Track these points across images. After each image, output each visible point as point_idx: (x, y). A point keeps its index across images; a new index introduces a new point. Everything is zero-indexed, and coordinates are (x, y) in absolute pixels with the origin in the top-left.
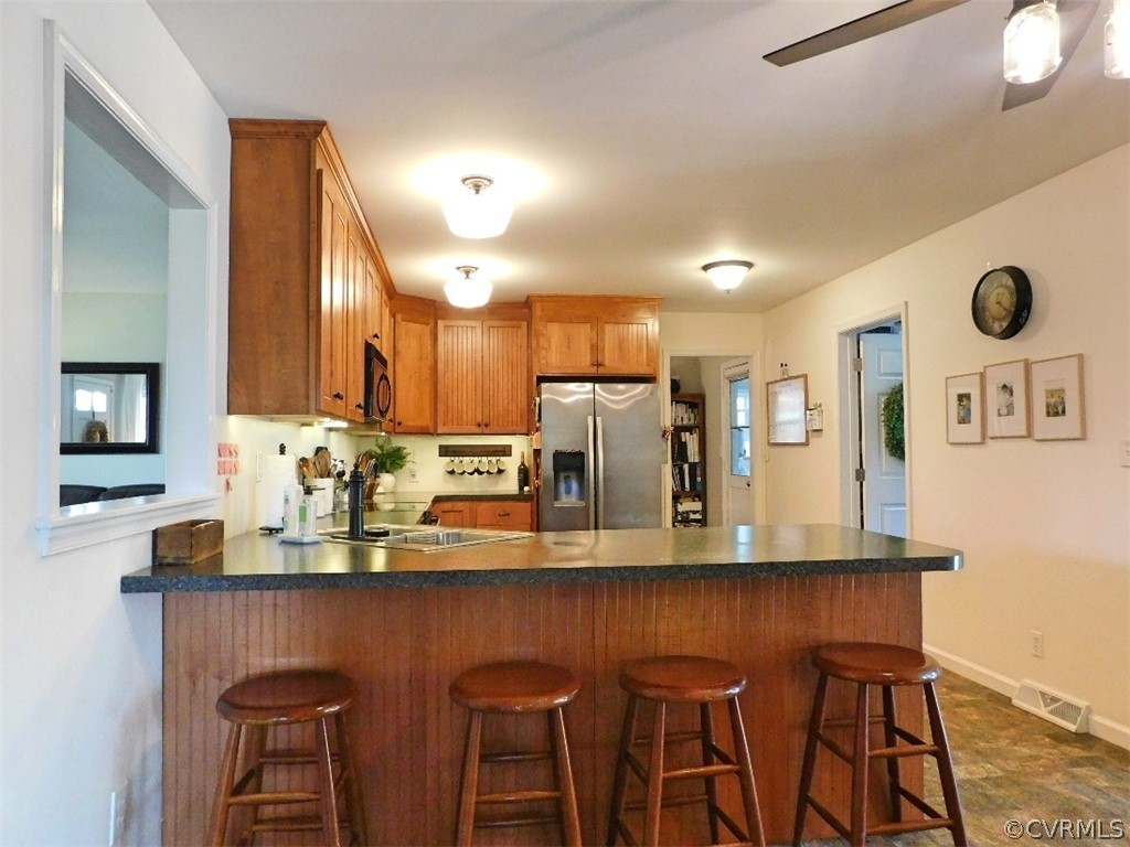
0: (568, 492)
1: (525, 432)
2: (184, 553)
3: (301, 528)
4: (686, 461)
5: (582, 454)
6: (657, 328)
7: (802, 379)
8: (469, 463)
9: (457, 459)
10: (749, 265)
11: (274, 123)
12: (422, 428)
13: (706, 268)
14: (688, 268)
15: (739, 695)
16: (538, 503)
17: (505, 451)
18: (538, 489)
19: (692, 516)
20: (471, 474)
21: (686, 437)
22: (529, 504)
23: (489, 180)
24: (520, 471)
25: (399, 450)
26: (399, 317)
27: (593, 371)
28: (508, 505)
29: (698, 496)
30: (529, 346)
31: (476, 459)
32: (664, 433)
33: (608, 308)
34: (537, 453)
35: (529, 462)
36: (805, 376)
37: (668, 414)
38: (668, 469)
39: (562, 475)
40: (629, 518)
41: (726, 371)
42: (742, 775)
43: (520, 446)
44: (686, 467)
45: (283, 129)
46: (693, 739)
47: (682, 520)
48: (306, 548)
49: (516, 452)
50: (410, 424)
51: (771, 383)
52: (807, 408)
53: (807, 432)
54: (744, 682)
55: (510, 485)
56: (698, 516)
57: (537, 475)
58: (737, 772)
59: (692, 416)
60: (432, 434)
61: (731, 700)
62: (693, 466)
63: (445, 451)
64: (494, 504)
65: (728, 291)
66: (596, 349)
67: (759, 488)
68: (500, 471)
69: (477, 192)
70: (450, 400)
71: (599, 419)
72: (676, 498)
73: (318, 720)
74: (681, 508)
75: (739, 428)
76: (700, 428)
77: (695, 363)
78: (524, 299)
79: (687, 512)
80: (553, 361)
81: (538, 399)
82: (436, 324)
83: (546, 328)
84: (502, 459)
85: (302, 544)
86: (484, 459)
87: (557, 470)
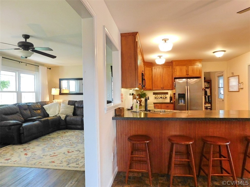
0: (181, 102)
1: (171, 89)
2: (120, 113)
3: (136, 109)
4: (207, 95)
5: (185, 94)
6: (201, 66)
7: (238, 76)
8: (159, 96)
9: (157, 95)
10: (225, 51)
11: (129, 33)
12: (150, 89)
13: (214, 52)
14: (210, 53)
15: (229, 145)
16: (175, 105)
17: (167, 93)
18: (174, 101)
19: (208, 108)
20: (160, 98)
21: (207, 90)
22: (173, 105)
23: (168, 39)
24: (170, 98)
25: (145, 93)
26: (145, 66)
27: (186, 76)
28: (168, 105)
29: (210, 103)
30: (172, 71)
31: (161, 95)
32: (203, 89)
33: (190, 62)
34: (174, 94)
35: (173, 96)
36: (239, 76)
37: (203, 85)
38: (204, 97)
39: (180, 99)
40: (195, 108)
41: (217, 75)
42: (229, 161)
43: (170, 92)
44: (207, 96)
45: (130, 34)
46: (217, 153)
47: (206, 108)
48: (137, 113)
49: (169, 94)
50: (148, 88)
51: (229, 77)
52: (239, 83)
53: (239, 89)
54: (230, 142)
55: (168, 100)
56: (210, 107)
57: (174, 99)
58: (228, 160)
59: (208, 85)
60: (152, 90)
61: (227, 145)
62: (208, 96)
63: (154, 94)
64: (165, 104)
65: (219, 57)
66: (187, 71)
67: (226, 101)
68: (166, 98)
69: (165, 42)
70: (155, 83)
71: (188, 87)
72: (205, 103)
73: (145, 143)
74: (206, 106)
75: (220, 88)
76: (210, 87)
77: (209, 73)
78: (171, 61)
79: (207, 107)
80: (178, 74)
81: (175, 83)
82: (152, 67)
83: (176, 67)
84: (166, 95)
85: (137, 112)
86: (163, 95)
87: (179, 97)
